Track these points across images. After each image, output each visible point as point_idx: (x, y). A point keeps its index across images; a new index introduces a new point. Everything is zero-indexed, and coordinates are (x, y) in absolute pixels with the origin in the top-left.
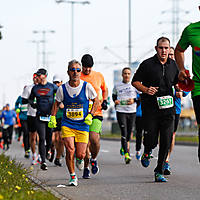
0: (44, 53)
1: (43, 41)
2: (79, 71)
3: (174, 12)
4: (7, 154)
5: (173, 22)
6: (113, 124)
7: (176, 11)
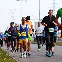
0: (13, 17)
1: (13, 13)
2: (25, 20)
3: (53, 4)
4: (1, 48)
5: (53, 7)
6: (34, 39)
7: (54, 4)
